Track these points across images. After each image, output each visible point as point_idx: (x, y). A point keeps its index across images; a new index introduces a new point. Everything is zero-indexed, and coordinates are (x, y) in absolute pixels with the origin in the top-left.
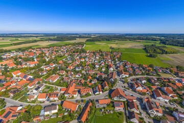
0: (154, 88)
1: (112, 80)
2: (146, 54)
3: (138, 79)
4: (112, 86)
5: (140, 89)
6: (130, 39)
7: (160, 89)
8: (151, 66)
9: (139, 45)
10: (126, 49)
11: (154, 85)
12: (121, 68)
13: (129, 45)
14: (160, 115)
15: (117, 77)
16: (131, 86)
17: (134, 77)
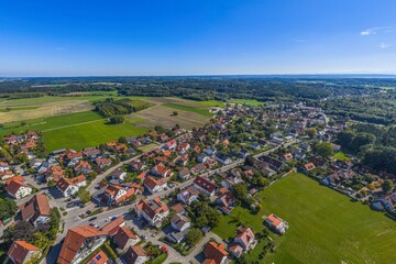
0: (142, 177)
1: (43, 219)
2: (102, 120)
3: (109, 178)
4: (51, 237)
5: (122, 193)
6: (51, 93)
7: (150, 173)
8: (122, 141)
9: (79, 104)
10: (49, 119)
11: (139, 172)
12: (59, 173)
13: (52, 107)
14: (166, 214)
15: (53, 203)
16: (104, 201)
17: (100, 178)
